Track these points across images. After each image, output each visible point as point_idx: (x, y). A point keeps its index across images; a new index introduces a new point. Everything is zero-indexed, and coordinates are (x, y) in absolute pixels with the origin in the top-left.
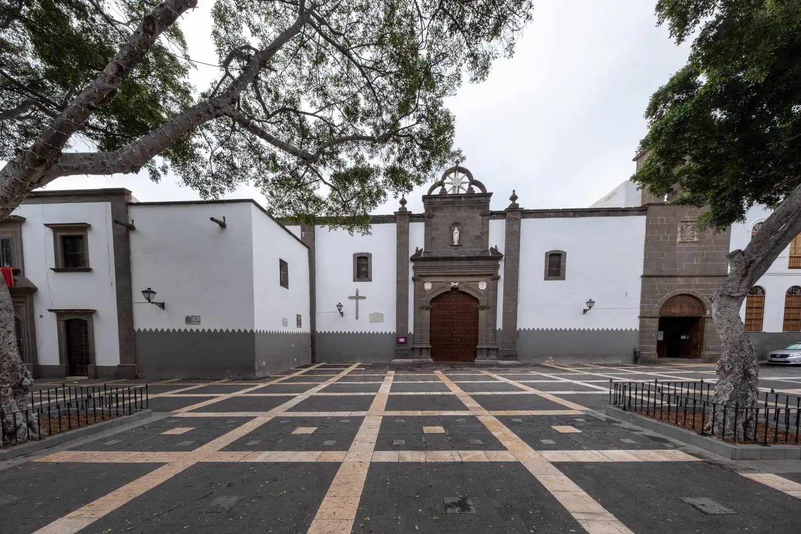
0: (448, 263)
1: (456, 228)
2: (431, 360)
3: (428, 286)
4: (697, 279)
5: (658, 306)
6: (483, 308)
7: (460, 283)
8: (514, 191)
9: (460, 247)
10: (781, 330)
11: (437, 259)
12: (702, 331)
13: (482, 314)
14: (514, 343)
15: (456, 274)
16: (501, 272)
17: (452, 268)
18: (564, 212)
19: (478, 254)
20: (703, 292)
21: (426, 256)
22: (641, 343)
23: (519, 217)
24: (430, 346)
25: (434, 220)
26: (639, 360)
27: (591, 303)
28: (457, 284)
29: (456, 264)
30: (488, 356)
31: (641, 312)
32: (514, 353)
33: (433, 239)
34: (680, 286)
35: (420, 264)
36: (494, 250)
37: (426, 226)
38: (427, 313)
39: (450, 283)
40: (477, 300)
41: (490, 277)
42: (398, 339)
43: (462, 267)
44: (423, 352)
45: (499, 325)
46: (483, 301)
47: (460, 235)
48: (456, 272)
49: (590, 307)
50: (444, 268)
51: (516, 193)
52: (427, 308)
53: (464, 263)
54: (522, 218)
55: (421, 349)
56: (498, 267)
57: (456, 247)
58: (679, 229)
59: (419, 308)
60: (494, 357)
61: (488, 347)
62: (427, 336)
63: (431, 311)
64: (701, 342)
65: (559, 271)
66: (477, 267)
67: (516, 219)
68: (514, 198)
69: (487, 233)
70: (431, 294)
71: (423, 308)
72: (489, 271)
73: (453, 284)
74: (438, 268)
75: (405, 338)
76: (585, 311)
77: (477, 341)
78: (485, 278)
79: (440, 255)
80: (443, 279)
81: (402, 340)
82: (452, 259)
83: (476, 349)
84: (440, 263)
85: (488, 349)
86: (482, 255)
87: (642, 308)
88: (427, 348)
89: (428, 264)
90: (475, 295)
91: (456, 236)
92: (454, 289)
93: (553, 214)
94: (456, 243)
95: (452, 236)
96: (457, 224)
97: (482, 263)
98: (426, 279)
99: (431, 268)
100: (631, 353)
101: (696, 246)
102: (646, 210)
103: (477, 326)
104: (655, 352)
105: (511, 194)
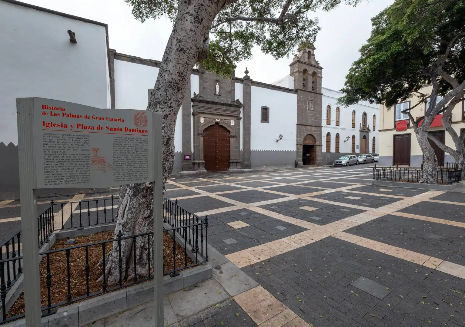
0: (214, 106)
1: (217, 84)
2: (205, 171)
3: (202, 120)
4: (313, 127)
5: (302, 139)
6: (233, 137)
7: (221, 120)
8: (247, 68)
9: (220, 96)
10: (335, 152)
11: (207, 102)
12: (315, 151)
13: (232, 140)
14: (249, 158)
15: (219, 113)
16: (241, 115)
17: (217, 109)
18: (268, 86)
19: (229, 102)
20: (315, 133)
21: (201, 99)
22: (297, 157)
23: (250, 84)
24: (204, 162)
25: (205, 76)
26: (297, 166)
27: (281, 136)
28: (219, 120)
29: (218, 107)
30: (236, 167)
31: (297, 142)
32: (250, 165)
33: (204, 88)
34: (309, 130)
35: (196, 104)
36: (238, 101)
37: (200, 79)
38: (202, 139)
39: (215, 119)
40: (229, 131)
41: (236, 118)
42: (185, 156)
43: (222, 110)
44: (200, 165)
45: (241, 148)
46: (233, 133)
47: (220, 89)
48: (218, 112)
49: (281, 139)
50: (212, 109)
51: (248, 70)
52: (202, 135)
53: (223, 107)
54: (251, 85)
55: (199, 163)
56: (240, 112)
57: (218, 96)
58: (308, 103)
59: (197, 135)
60: (240, 167)
61: (236, 161)
62: (202, 154)
63: (204, 137)
64: (315, 157)
65: (266, 118)
66: (230, 111)
67: (249, 85)
68: (247, 72)
69: (234, 90)
70: (204, 125)
71: (199, 135)
72: (235, 114)
73: (217, 120)
74: (208, 108)
75: (190, 156)
76: (277, 141)
77: (230, 157)
78: (233, 118)
79: (208, 100)
80: (210, 116)
81: (188, 157)
82: (217, 103)
83: (229, 163)
84: (209, 105)
85: (236, 163)
86: (232, 103)
87: (297, 140)
88: (203, 163)
89: (202, 105)
90: (228, 128)
91: (218, 89)
92: (217, 123)
93: (263, 86)
94: (217, 94)
95: (215, 88)
96: (218, 81)
97: (232, 108)
98: (200, 115)
99: (204, 107)
100: (294, 163)
101: (313, 112)
102: (297, 92)
103: (230, 148)
104: (302, 162)
105: (245, 70)
